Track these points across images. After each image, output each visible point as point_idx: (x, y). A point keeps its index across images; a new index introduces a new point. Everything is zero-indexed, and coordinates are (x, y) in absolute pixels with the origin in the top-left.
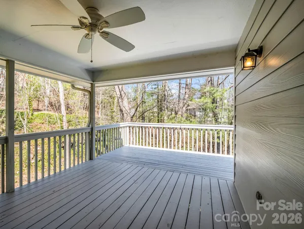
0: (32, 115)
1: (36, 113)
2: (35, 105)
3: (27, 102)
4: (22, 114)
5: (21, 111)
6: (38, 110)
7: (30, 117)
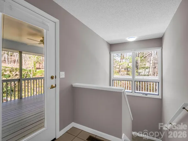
0: (36, 71)
1: (38, 70)
2: (37, 65)
3: (33, 64)
4: (30, 71)
5: (30, 69)
6: (40, 69)
7: (35, 72)
